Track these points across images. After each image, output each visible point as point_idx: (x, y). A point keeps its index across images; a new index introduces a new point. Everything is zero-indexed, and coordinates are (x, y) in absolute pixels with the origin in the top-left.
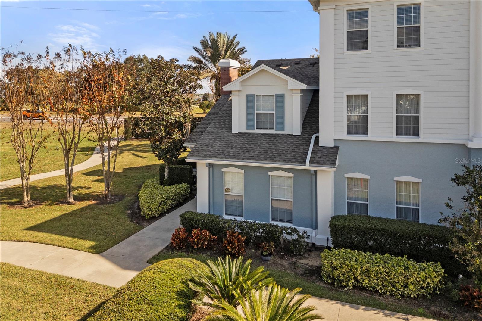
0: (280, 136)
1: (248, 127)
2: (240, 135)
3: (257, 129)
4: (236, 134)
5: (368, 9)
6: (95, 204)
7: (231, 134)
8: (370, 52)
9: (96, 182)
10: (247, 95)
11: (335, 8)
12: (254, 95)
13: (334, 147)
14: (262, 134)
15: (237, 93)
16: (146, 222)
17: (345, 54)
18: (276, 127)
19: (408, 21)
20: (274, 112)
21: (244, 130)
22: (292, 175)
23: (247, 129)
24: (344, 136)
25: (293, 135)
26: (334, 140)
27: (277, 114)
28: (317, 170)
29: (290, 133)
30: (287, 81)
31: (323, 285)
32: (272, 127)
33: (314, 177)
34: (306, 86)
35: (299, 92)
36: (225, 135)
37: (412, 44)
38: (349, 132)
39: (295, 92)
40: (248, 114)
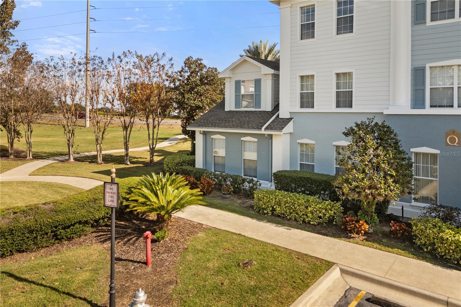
0: (257, 112)
1: (236, 106)
2: (230, 112)
3: (242, 107)
4: (228, 112)
5: (314, 5)
7: (225, 112)
8: (316, 40)
10: (235, 81)
11: (290, 6)
12: (241, 80)
13: (290, 118)
14: (245, 111)
15: (229, 79)
17: (298, 42)
18: (255, 105)
19: (345, 13)
20: (254, 93)
21: (233, 109)
22: (256, 140)
23: (236, 108)
24: (298, 109)
25: (266, 111)
26: (290, 112)
27: (255, 95)
28: (272, 135)
29: (264, 110)
30: (261, 68)
31: (253, 212)
32: (252, 106)
33: (270, 140)
34: (273, 70)
35: (271, 76)
37: (348, 31)
38: (302, 106)
39: (268, 76)
40: (236, 96)
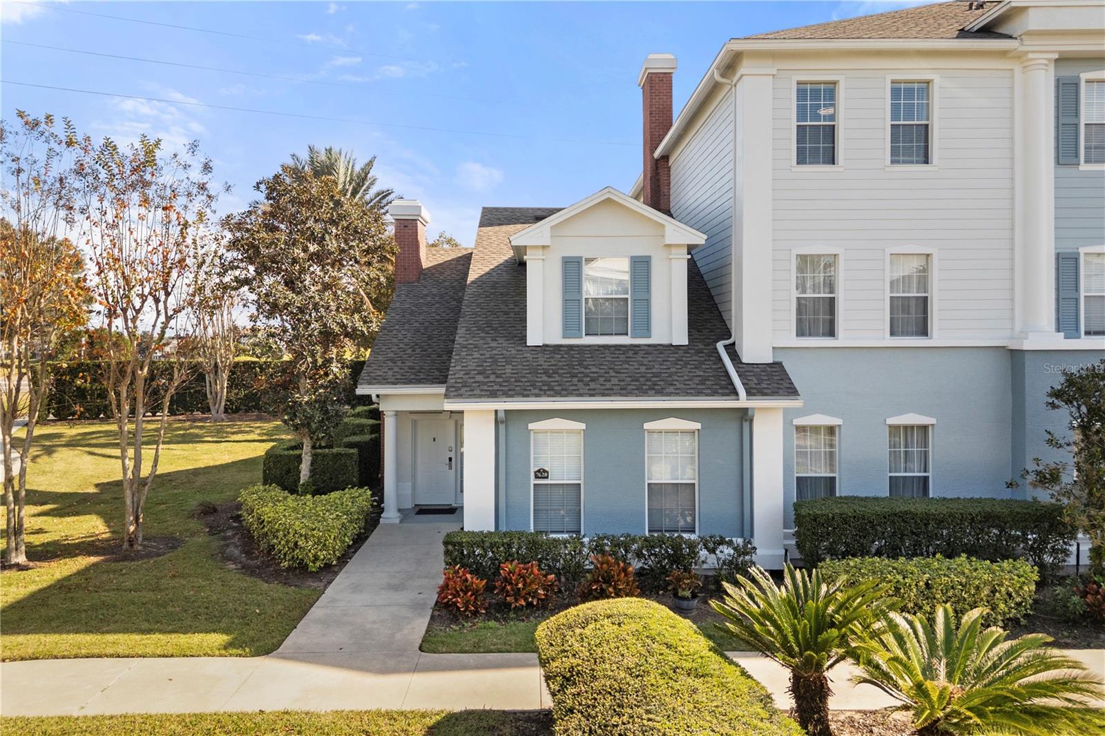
0: (642, 348)
1: (567, 330)
2: (547, 349)
3: (586, 335)
4: (539, 349)
5: (837, 82)
6: (103, 560)
7: (526, 349)
8: (842, 169)
9: (44, 518)
10: (563, 258)
11: (774, 73)
12: (581, 257)
13: (773, 363)
14: (599, 346)
15: (540, 252)
16: (310, 580)
17: (794, 170)
18: (634, 329)
20: (628, 296)
21: (555, 337)
22: (698, 426)
23: (565, 336)
24: (792, 339)
25: (671, 346)
26: (772, 348)
27: (634, 300)
29: (665, 342)
30: (663, 226)
32: (621, 330)
33: (746, 426)
35: (685, 250)
36: (513, 352)
37: (915, 158)
38: (800, 333)
39: (674, 250)
40: (566, 301)
